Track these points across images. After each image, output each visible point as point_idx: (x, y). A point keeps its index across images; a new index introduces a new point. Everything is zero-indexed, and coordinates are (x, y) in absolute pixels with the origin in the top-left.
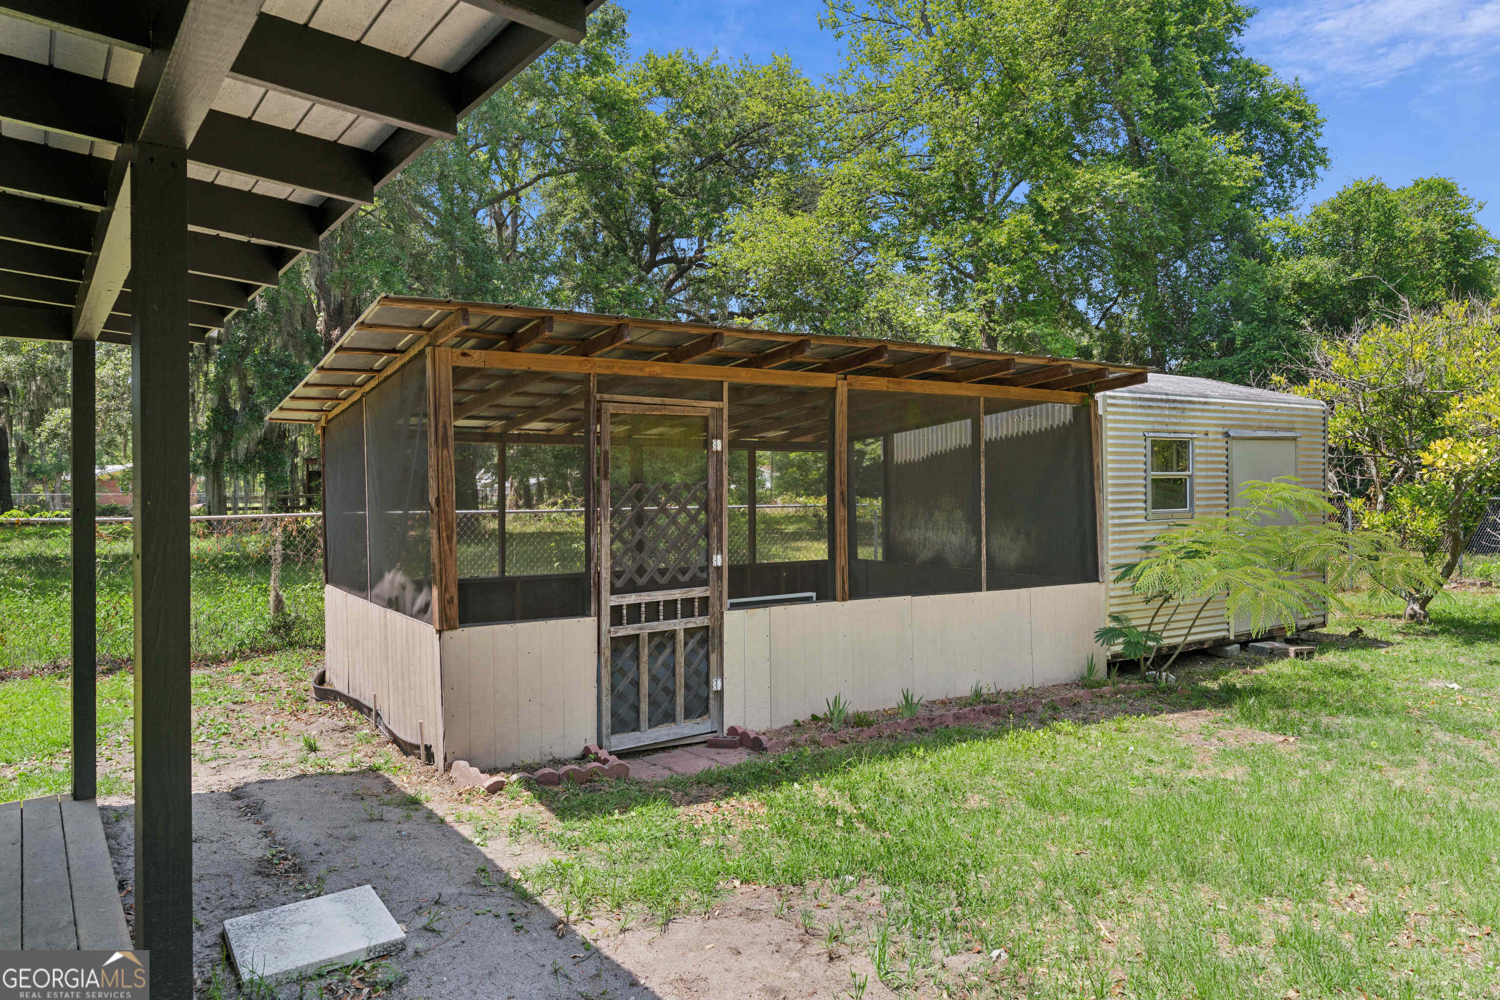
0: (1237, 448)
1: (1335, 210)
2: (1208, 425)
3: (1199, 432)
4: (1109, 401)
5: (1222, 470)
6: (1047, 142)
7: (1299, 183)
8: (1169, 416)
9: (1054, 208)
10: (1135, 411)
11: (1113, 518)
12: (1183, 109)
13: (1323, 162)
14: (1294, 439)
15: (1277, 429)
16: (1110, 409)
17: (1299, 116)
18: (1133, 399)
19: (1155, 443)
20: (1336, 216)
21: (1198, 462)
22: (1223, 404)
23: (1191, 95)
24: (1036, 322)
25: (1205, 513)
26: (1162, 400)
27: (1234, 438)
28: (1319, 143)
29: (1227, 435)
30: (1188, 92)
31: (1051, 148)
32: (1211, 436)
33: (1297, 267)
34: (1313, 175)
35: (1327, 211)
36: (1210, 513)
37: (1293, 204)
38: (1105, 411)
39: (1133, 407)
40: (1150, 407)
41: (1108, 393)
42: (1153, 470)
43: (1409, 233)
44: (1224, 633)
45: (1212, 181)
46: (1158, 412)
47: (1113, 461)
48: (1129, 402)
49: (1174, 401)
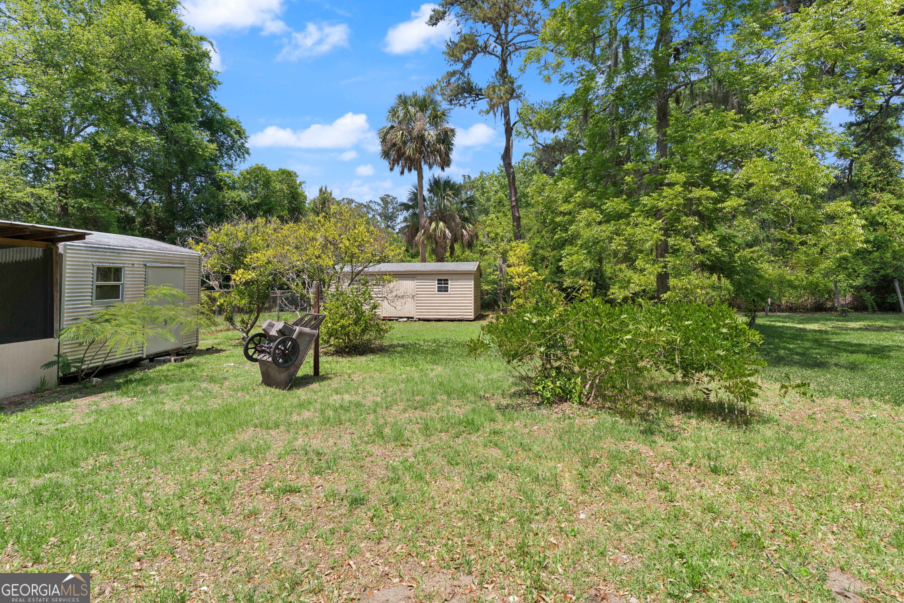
0: (150, 272)
1: (248, 173)
2: (135, 261)
3: (129, 264)
4: (68, 247)
5: (142, 281)
6: (106, 110)
7: (238, 159)
8: (110, 256)
9: (105, 144)
10: (86, 252)
11: (68, 305)
12: (184, 114)
13: (248, 153)
14: (184, 268)
15: (174, 263)
16: (68, 251)
17: (238, 132)
18: (85, 247)
19: (99, 269)
20: (248, 176)
21: (127, 277)
22: (144, 252)
23: (188, 110)
24: (91, 201)
25: (130, 301)
26: (105, 248)
27: (149, 267)
28: (246, 145)
29: (145, 265)
30: (186, 108)
31: (109, 114)
32: (136, 266)
33: (233, 194)
34: (244, 157)
35: (245, 173)
36: (133, 301)
37: (235, 168)
38: (65, 252)
39: (85, 250)
40: (97, 251)
41: (68, 243)
42: (97, 281)
43: (275, 188)
44: (141, 355)
45: (194, 150)
46: (103, 253)
47: (69, 277)
48: (83, 248)
49: (113, 249)
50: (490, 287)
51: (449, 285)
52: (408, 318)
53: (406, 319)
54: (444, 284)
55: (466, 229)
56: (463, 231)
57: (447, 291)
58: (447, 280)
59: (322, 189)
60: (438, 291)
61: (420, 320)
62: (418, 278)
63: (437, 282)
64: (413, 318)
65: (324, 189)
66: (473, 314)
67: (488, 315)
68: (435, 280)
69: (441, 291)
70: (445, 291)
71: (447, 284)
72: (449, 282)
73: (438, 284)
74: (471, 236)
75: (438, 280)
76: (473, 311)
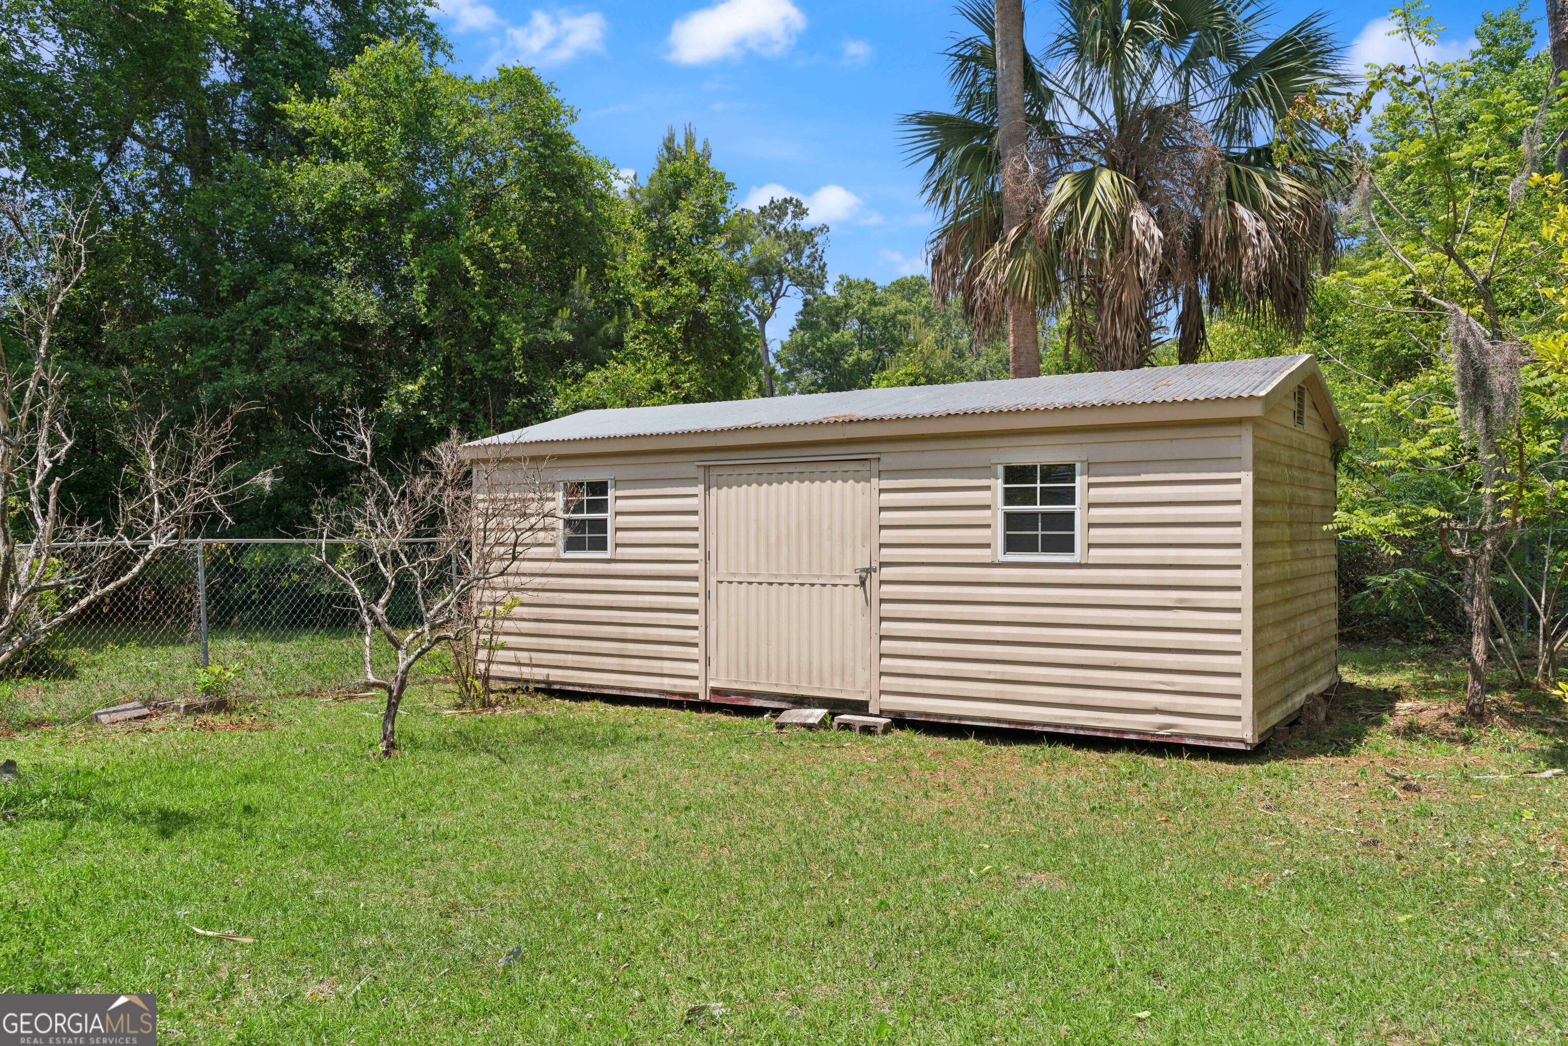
50: (1392, 517)
51: (1078, 508)
52: (836, 706)
53: (816, 715)
54: (1049, 497)
55: (1255, 205)
56: (1242, 211)
57: (1067, 545)
58: (1067, 472)
59: (671, 139)
60: (1012, 545)
61: (900, 721)
62: (887, 462)
63: (999, 485)
64: (860, 707)
65: (680, 140)
66: (1245, 707)
67: (1391, 697)
68: (986, 470)
69: (1028, 545)
70: (1053, 545)
71: (1068, 496)
72: (1080, 482)
73: (1010, 497)
74: (1291, 239)
75: (1013, 474)
76: (1245, 685)
